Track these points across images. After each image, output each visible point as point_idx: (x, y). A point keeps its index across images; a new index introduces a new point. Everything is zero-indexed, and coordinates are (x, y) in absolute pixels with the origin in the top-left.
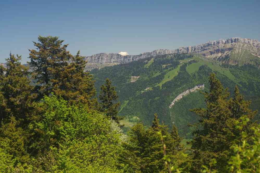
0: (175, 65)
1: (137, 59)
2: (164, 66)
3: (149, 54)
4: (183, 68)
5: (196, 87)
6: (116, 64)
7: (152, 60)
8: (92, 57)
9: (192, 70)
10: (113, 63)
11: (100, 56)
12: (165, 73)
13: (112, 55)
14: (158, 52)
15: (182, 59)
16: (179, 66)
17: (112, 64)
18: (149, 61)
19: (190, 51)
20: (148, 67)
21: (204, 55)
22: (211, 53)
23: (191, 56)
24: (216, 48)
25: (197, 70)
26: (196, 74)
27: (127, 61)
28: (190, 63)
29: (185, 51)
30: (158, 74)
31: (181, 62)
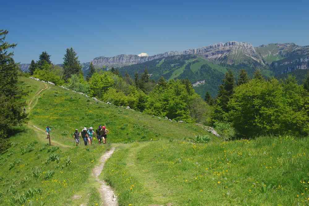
0: (182, 64)
1: (152, 59)
2: (173, 65)
3: (162, 55)
4: (188, 67)
5: (198, 83)
6: (134, 63)
7: (163, 60)
8: (114, 58)
9: (195, 68)
10: (132, 63)
11: (121, 57)
12: (173, 71)
13: (131, 57)
14: (169, 53)
15: (188, 59)
16: (185, 65)
17: (130, 64)
18: (160, 61)
19: (196, 52)
20: (159, 66)
21: (207, 56)
22: (213, 54)
23: (195, 57)
24: (217, 50)
25: (200, 68)
26: (199, 72)
27: (143, 61)
28: (194, 62)
29: (192, 53)
30: (168, 72)
31: (187, 62)
